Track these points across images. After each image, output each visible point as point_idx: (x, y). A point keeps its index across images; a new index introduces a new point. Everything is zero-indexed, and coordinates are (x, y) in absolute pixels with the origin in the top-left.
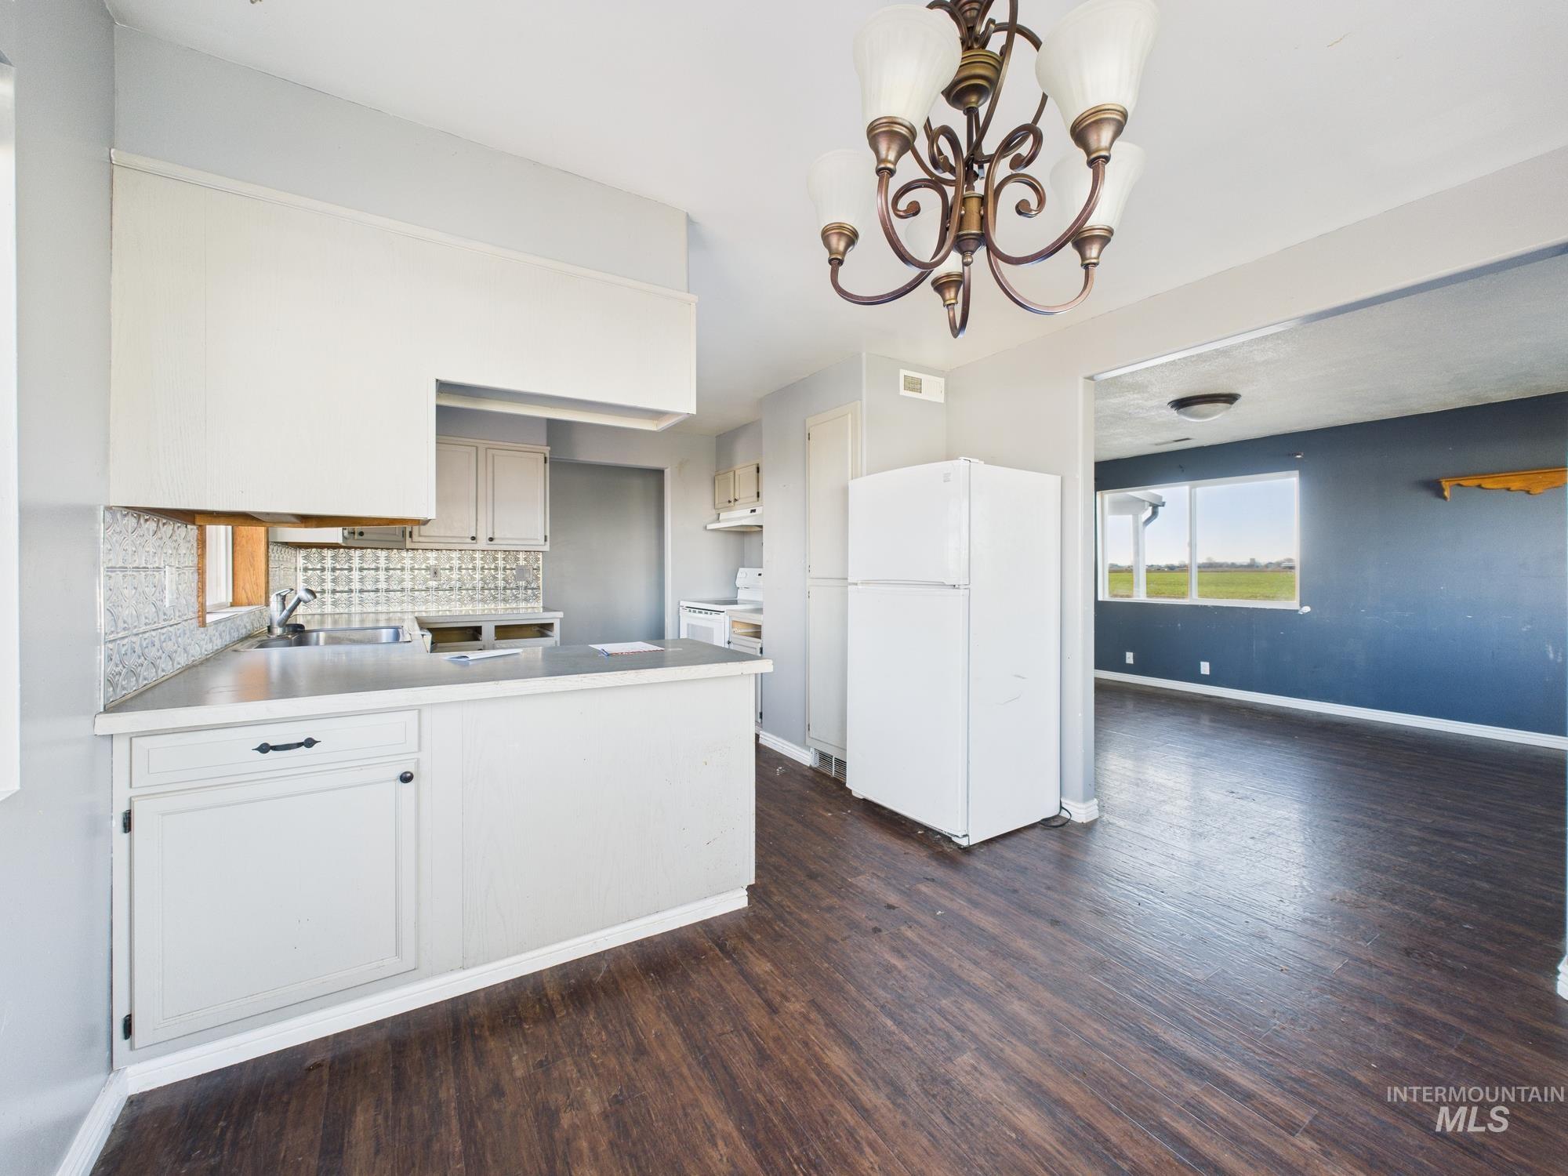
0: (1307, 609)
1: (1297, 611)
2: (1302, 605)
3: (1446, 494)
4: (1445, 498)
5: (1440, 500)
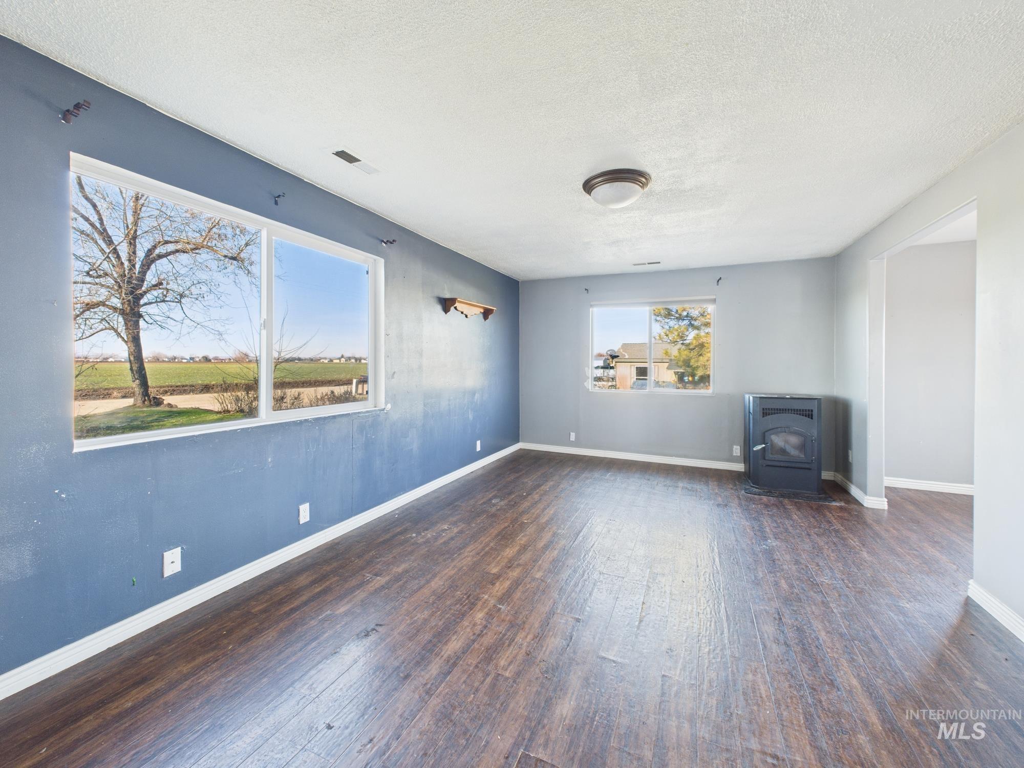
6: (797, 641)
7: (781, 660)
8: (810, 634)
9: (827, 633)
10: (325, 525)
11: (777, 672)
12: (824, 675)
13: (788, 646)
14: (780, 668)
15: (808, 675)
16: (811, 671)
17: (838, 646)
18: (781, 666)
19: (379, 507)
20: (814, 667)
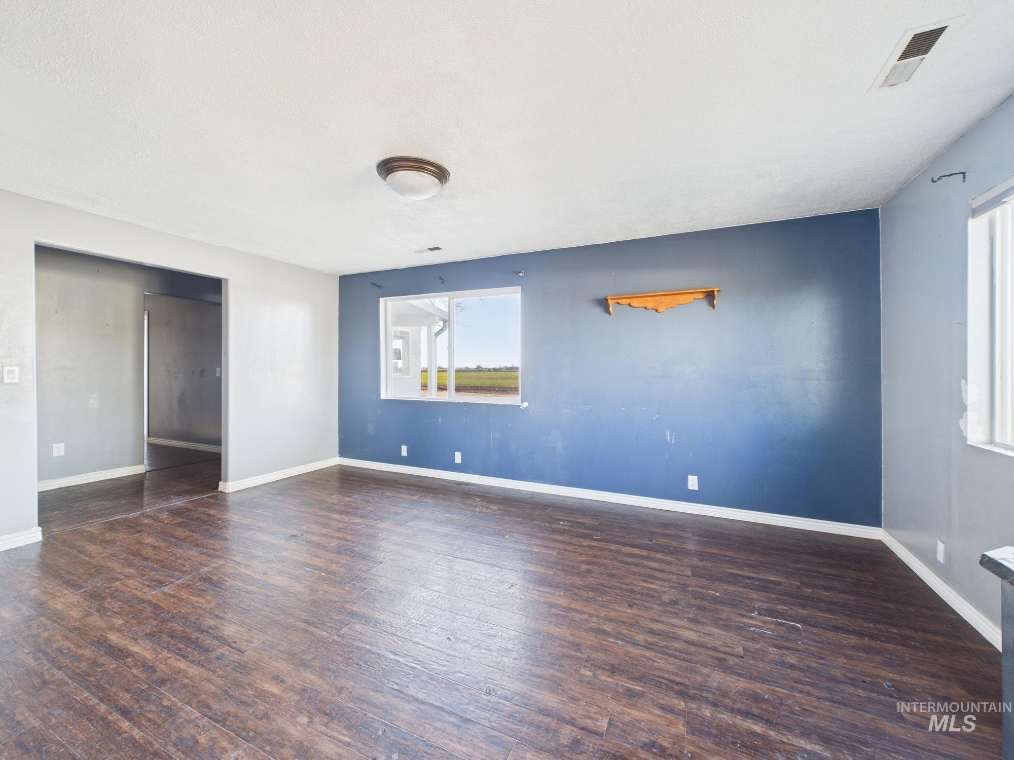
0: (526, 404)
1: (519, 406)
2: (522, 401)
3: (611, 309)
4: (610, 313)
5: (608, 315)
6: (200, 641)
7: (198, 619)
8: (193, 655)
9: (180, 669)
10: (471, 472)
11: (195, 612)
12: (161, 635)
13: (203, 631)
14: (196, 615)
15: (173, 626)
16: (172, 630)
17: (163, 667)
18: (195, 616)
19: (514, 481)
20: (172, 634)
